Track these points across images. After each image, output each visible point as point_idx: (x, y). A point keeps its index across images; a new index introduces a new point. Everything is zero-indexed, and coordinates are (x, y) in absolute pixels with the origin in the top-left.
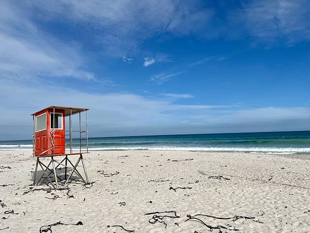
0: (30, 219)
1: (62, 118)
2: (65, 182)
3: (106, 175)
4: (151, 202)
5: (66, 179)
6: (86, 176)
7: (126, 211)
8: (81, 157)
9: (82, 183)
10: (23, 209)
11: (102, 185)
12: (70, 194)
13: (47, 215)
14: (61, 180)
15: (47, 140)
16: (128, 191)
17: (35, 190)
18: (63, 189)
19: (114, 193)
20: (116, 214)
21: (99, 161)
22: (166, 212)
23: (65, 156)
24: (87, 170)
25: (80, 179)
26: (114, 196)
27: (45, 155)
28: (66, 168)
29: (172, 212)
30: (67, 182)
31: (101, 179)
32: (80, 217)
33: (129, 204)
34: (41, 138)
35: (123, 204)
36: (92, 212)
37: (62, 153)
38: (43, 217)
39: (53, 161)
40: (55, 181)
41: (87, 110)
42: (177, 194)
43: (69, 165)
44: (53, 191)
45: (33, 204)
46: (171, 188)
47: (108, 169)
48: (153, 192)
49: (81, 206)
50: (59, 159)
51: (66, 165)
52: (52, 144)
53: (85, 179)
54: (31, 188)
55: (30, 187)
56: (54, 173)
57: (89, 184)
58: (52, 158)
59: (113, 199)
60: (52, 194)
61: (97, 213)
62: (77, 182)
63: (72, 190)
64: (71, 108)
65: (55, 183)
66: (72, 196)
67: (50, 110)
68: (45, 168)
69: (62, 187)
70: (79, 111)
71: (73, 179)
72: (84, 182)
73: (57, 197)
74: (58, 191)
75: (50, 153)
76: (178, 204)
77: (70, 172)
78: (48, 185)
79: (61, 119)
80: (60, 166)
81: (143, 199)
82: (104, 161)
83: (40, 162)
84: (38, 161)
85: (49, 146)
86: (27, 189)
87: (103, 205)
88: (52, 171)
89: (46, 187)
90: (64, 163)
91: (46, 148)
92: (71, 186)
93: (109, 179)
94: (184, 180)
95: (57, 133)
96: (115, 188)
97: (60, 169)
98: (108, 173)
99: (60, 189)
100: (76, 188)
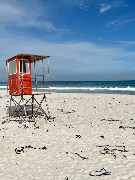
0: (7, 142)
1: (29, 64)
2: (32, 116)
3: (65, 113)
4: (102, 137)
5: (33, 114)
6: (49, 113)
7: (81, 142)
8: (44, 97)
9: (46, 118)
10: (2, 134)
11: (61, 120)
12: (37, 126)
13: (20, 140)
14: (29, 114)
15: (18, 81)
16: (83, 126)
17: (10, 120)
18: (31, 121)
19: (71, 127)
20: (73, 144)
21: (58, 101)
22: (116, 146)
23: (32, 96)
24: (49, 108)
25: (44, 115)
26: (71, 130)
27: (17, 94)
28: (33, 105)
29: (121, 146)
30: (34, 116)
31: (61, 115)
32: (45, 143)
33: (84, 137)
34: (13, 80)
35: (79, 136)
36: (54, 140)
37: (29, 93)
38: (17, 141)
39: (23, 99)
40: (25, 115)
41: (48, 57)
42: (126, 132)
43: (35, 103)
44: (24, 123)
45: (9, 131)
46: (121, 127)
47: (66, 108)
48: (104, 129)
49: (46, 135)
50: (28, 97)
51: (33, 102)
52: (21, 85)
53: (48, 115)
54: (7, 119)
55: (7, 118)
56: (24, 109)
57: (51, 118)
58: (22, 97)
59: (71, 132)
60: (23, 125)
61: (57, 142)
62: (42, 117)
63: (38, 122)
64: (35, 56)
65: (25, 116)
66: (38, 127)
67: (19, 57)
68: (17, 105)
69: (30, 120)
70: (42, 58)
71: (38, 114)
72: (47, 116)
73: (26, 127)
74: (27, 123)
75: (20, 92)
76: (127, 141)
77: (36, 109)
78: (20, 118)
79: (28, 65)
80: (29, 104)
81: (95, 133)
82: (63, 101)
83: (13, 100)
84: (12, 99)
85: (20, 87)
86: (5, 120)
87: (63, 136)
88: (22, 107)
89: (18, 119)
90: (31, 101)
91: (17, 89)
92: (37, 119)
93: (67, 116)
94: (133, 121)
95: (25, 76)
96: (72, 124)
97: (28, 106)
98: (66, 111)
99: (29, 121)
100: (41, 121)
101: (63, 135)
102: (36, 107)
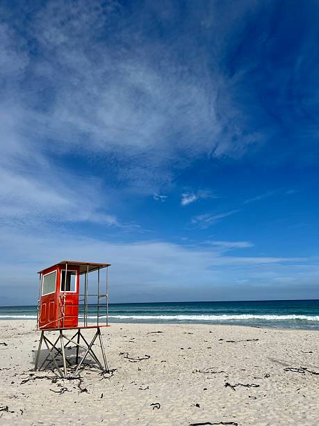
0: (28, 421)
1: (76, 276)
2: (75, 368)
3: (132, 360)
4: (198, 405)
5: (77, 363)
6: (105, 361)
7: (162, 417)
8: (99, 332)
9: (99, 370)
10: (20, 405)
11: (126, 375)
12: (83, 387)
13: (51, 416)
14: (71, 365)
15: (56, 306)
16: (163, 385)
17: (36, 377)
18: (74, 378)
19: (144, 387)
20: (147, 422)
21: (121, 338)
22: (222, 423)
23: (77, 330)
24: (106, 351)
25: (96, 365)
26: (143, 392)
27: (51, 327)
28: (78, 346)
29: (231, 423)
30: (79, 367)
31: (126, 366)
32: (96, 422)
33: (165, 406)
34: (48, 305)
35: (156, 406)
36: (113, 415)
37: (73, 325)
38: (46, 420)
39: (62, 336)
40: (63, 366)
41: (108, 265)
42: (237, 394)
43: (82, 343)
44: (60, 381)
45: (33, 399)
46: (227, 385)
47: (135, 350)
48: (200, 390)
49: (98, 406)
50: (70, 333)
51: (78, 342)
52: (61, 313)
53: (103, 365)
54: (31, 375)
55: (31, 373)
56: (62, 354)
57: (108, 372)
58: (61, 332)
59: (142, 397)
60: (59, 385)
61: (119, 418)
62: (93, 369)
63: (85, 380)
64: (88, 264)
65: (62, 369)
66: (85, 390)
67: (61, 266)
68: (51, 347)
69: (72, 376)
70: (98, 267)
71: (87, 364)
72: (101, 368)
73: (64, 390)
74: (67, 381)
75: (59, 324)
76: (240, 411)
77: (83, 353)
78: (53, 372)
79: (74, 278)
80: (71, 344)
81: (186, 399)
82: (129, 338)
83: (45, 338)
84: (43, 337)
85: (58, 315)
86: (26, 376)
87: (128, 406)
88: (59, 351)
89: (51, 374)
90: (75, 339)
91: (53, 318)
92: (83, 374)
93: (136, 366)
94: (246, 372)
95: (68, 297)
96: (145, 381)
97: (70, 348)
98: (134, 357)
99: (70, 379)
100: (90, 377)
101: (129, 404)
102: (83, 351)
